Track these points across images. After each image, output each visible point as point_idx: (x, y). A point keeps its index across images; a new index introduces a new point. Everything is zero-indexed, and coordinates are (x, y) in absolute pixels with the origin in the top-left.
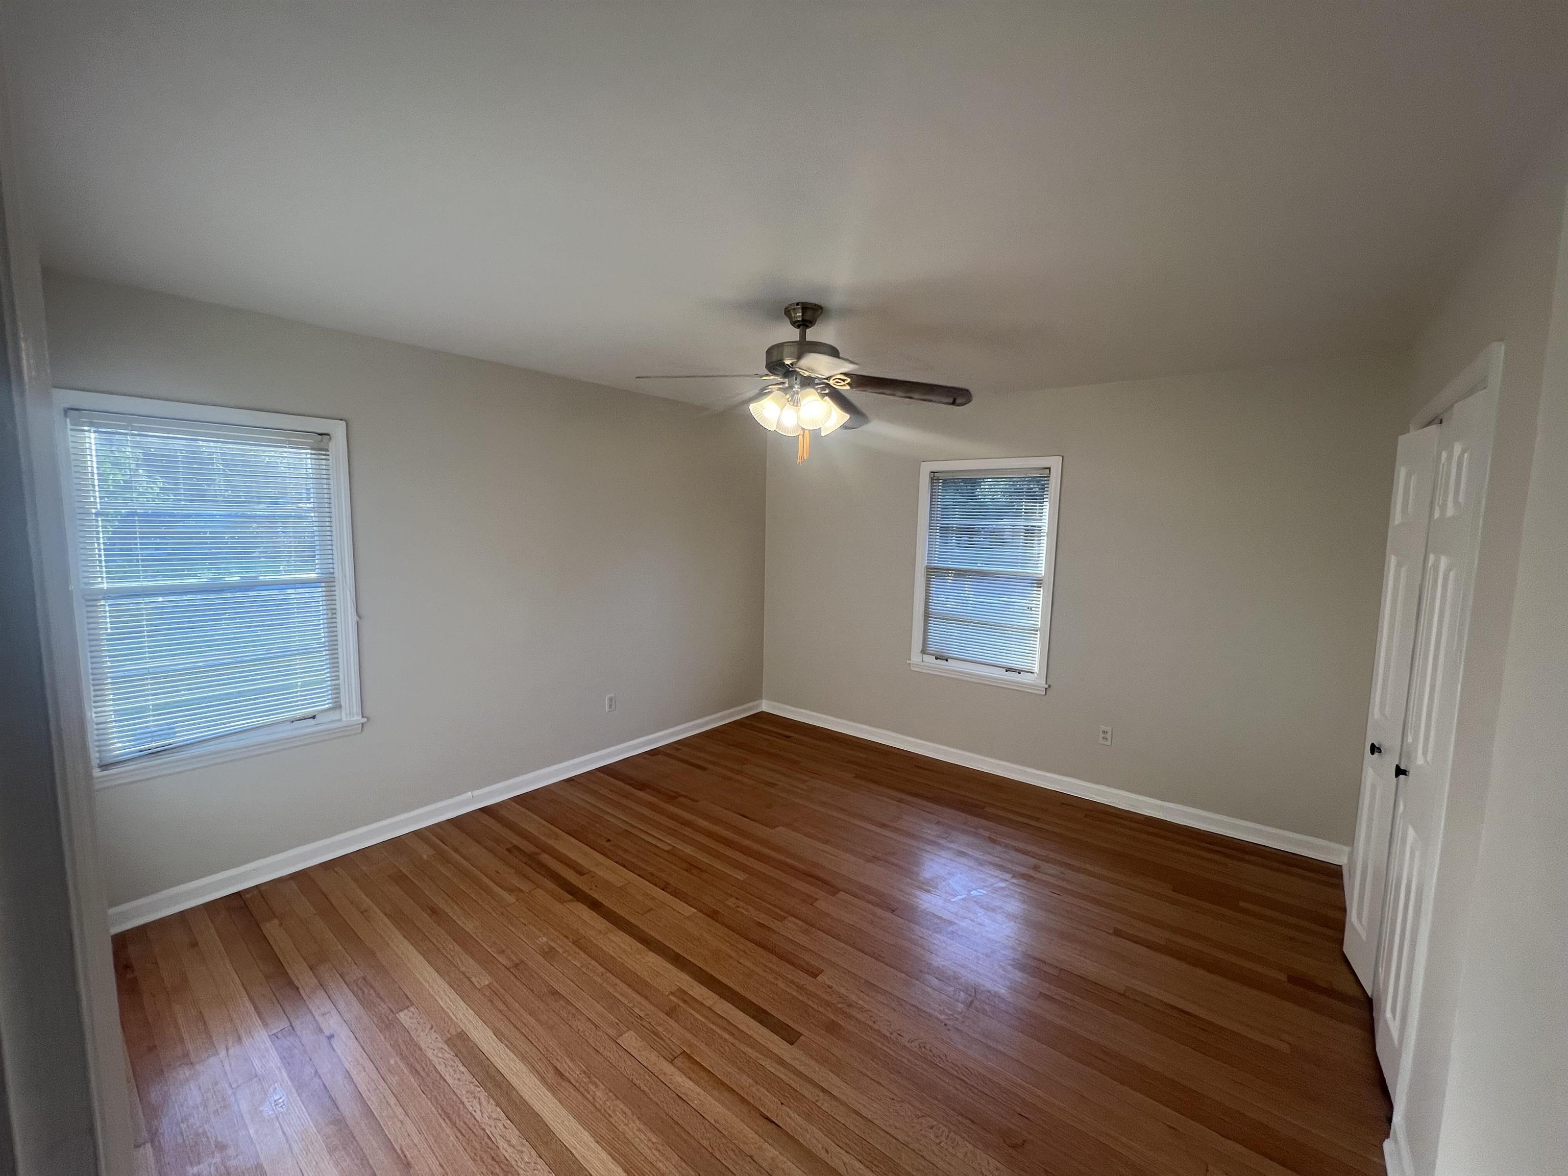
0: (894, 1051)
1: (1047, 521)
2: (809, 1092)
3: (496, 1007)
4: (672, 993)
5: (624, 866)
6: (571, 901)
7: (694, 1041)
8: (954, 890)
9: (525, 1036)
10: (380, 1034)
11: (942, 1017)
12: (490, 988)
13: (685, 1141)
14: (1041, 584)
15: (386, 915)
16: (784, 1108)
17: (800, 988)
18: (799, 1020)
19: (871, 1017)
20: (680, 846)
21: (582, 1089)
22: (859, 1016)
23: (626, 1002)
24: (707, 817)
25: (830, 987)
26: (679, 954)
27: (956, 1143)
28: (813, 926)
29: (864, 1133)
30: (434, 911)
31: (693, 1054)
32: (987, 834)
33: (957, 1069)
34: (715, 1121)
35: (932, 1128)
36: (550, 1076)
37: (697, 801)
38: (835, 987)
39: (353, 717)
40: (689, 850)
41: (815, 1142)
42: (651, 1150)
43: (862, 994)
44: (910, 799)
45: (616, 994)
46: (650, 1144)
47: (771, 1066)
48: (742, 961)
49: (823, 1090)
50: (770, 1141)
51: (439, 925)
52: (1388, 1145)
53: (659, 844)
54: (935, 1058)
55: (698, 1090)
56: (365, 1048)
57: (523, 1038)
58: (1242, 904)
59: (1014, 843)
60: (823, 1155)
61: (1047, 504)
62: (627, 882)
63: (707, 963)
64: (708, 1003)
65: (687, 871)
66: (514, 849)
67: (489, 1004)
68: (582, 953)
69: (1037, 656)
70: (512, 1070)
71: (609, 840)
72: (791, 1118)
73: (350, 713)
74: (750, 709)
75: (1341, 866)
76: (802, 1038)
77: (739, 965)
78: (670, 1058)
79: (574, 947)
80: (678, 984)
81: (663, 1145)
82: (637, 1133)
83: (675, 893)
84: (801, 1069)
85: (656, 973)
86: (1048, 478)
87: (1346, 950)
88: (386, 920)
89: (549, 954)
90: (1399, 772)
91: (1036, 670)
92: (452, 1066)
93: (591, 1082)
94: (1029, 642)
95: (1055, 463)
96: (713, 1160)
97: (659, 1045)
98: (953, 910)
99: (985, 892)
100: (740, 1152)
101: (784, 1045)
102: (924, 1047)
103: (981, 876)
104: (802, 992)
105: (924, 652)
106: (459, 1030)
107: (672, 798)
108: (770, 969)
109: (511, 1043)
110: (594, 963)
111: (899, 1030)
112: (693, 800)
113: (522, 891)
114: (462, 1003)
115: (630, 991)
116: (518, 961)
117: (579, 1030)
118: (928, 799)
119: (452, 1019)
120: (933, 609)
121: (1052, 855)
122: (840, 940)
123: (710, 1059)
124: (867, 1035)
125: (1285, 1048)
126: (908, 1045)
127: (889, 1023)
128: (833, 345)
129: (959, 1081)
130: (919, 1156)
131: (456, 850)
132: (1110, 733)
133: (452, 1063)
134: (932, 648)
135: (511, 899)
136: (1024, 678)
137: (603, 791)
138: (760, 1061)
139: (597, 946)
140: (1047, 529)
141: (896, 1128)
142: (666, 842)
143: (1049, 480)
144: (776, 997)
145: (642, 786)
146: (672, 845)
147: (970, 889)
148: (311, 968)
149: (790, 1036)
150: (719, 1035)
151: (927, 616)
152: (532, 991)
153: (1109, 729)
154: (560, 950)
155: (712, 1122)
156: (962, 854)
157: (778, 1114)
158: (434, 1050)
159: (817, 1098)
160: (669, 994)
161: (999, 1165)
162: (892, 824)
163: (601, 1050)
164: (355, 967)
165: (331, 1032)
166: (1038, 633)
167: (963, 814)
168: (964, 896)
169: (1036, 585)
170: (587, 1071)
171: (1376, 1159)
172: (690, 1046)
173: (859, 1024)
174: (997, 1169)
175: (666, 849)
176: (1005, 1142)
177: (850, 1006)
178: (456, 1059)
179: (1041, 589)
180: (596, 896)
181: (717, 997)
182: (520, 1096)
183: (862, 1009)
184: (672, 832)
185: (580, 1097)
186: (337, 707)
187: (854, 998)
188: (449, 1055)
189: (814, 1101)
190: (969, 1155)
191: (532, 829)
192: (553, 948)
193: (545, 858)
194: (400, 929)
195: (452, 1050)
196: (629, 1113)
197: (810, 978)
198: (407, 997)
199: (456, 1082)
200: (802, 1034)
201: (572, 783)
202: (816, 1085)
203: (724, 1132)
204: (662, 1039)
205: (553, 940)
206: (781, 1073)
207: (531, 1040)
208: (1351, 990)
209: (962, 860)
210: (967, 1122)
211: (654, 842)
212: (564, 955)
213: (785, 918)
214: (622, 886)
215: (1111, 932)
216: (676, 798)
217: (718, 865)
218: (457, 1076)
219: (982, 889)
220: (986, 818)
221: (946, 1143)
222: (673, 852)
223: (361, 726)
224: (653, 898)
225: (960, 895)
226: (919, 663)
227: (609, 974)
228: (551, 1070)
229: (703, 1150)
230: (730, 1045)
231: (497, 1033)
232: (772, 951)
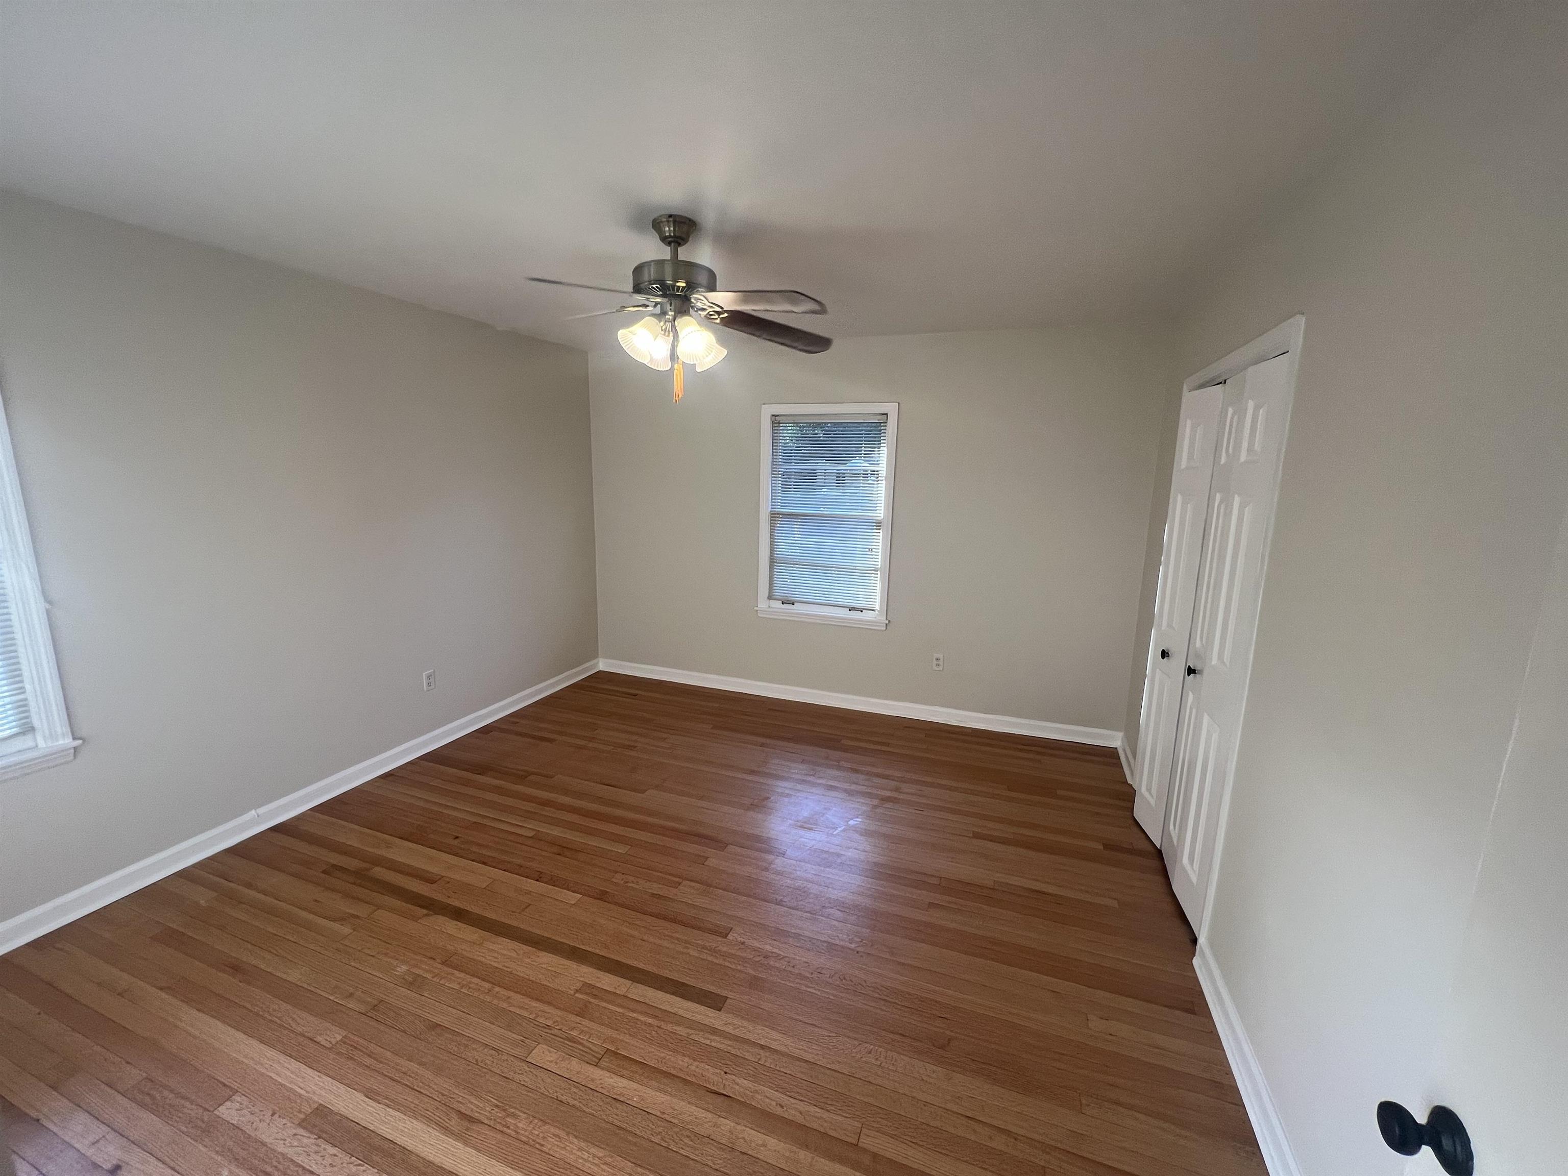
0: (819, 990)
1: (885, 466)
2: (749, 1054)
3: (360, 1064)
4: (577, 991)
5: (484, 863)
6: (426, 915)
7: (615, 1034)
8: (834, 824)
9: (410, 1087)
10: (196, 1144)
11: (853, 946)
12: (345, 1043)
13: (635, 1144)
14: (880, 526)
15: (161, 989)
16: (728, 1076)
17: (714, 951)
18: (721, 984)
19: (789, 962)
20: (545, 829)
21: (498, 1127)
22: (777, 965)
23: (526, 1014)
24: (566, 792)
25: (743, 943)
26: (575, 948)
27: (894, 1060)
28: (710, 886)
29: (811, 1077)
30: (236, 968)
31: (618, 1049)
32: (849, 765)
33: (878, 991)
34: (661, 1112)
35: (870, 1053)
36: (454, 1123)
37: (552, 777)
38: (748, 942)
39: (57, 741)
40: (556, 832)
41: (767, 1100)
42: (600, 1167)
43: (775, 942)
44: (768, 741)
45: (511, 1009)
46: (597, 1161)
47: (705, 1038)
48: (645, 938)
49: (762, 1047)
50: (723, 1114)
51: (249, 983)
52: (1196, 961)
53: (519, 831)
54: (856, 987)
55: (635, 1086)
56: (177, 1168)
57: (408, 1090)
58: (1058, 792)
59: (875, 770)
60: (779, 1111)
61: (885, 449)
62: (492, 880)
63: (609, 949)
64: (621, 991)
65: (559, 854)
66: (332, 870)
67: (350, 1063)
68: (456, 973)
69: (878, 595)
70: (402, 1131)
71: (457, 837)
72: (738, 1085)
73: (51, 735)
74: (585, 670)
75: (1116, 748)
76: (728, 1001)
77: (644, 943)
78: (595, 1062)
79: (446, 969)
80: (582, 979)
81: (612, 1157)
82: (579, 1153)
83: (554, 881)
84: (737, 1032)
85: (553, 974)
86: (885, 424)
87: (1137, 814)
88: (163, 995)
89: (414, 983)
90: (1191, 671)
91: (877, 607)
92: (316, 1152)
93: (508, 1115)
94: (869, 582)
95: (891, 408)
96: (670, 1154)
97: (578, 1051)
98: (837, 842)
99: (860, 820)
100: (695, 1136)
101: (711, 1012)
102: (845, 979)
103: (853, 806)
104: (717, 955)
105: (770, 597)
106: (316, 1106)
107: (522, 777)
108: (678, 939)
109: (392, 1101)
110: (475, 980)
111: (818, 968)
112: (546, 776)
113: (357, 917)
114: (310, 1071)
115: (527, 1000)
116: (376, 1002)
117: (477, 1061)
118: (788, 740)
119: (300, 1096)
120: (777, 554)
121: (908, 776)
122: (739, 893)
123: (637, 1049)
124: (790, 981)
125: (1115, 904)
126: (830, 980)
127: (807, 965)
128: (712, 268)
129: (883, 1002)
130: (866, 1083)
131: (249, 886)
132: (942, 660)
133: (317, 1148)
134: (778, 593)
135: (346, 930)
136: (867, 616)
137: (436, 783)
138: (692, 1037)
139: (474, 960)
140: (885, 473)
141: (839, 1062)
142: (526, 827)
143: (886, 426)
144: (691, 967)
145: (482, 769)
146: (536, 830)
147: (848, 820)
148: (54, 1088)
149: (715, 1002)
150: (642, 1022)
151: (772, 562)
152: (404, 1032)
153: (941, 656)
154: (429, 976)
155: (659, 1114)
156: (831, 788)
157: (724, 1085)
158: (285, 1140)
159: (759, 1057)
160: (575, 993)
161: (935, 1068)
162: (760, 769)
163: (511, 1075)
164: (129, 1067)
165: (114, 1162)
166: (879, 572)
167: (824, 750)
168: (843, 828)
169: (875, 527)
170: (498, 1104)
171: (1189, 974)
172: (613, 1041)
173: (779, 972)
174: (934, 1072)
175: (531, 836)
176: (934, 1045)
177: (766, 957)
178: (320, 1141)
179: (881, 531)
180: (457, 903)
181: (628, 983)
182: (422, 1158)
183: (778, 957)
184: (529, 815)
185: (499, 1136)
186: (28, 729)
187: (768, 948)
188: (308, 1140)
189: (757, 1060)
190: (908, 1067)
191: (353, 842)
192: (419, 975)
193: (379, 872)
194: (188, 1001)
195: (312, 1133)
196: (563, 1134)
197: (720, 939)
198: (225, 1085)
199: (329, 1169)
200: (727, 997)
201: (391, 778)
202: (754, 1044)
203: (673, 1120)
204: (581, 1044)
205: (416, 966)
206: (716, 1042)
207: (418, 1089)
208: (1144, 845)
209: (834, 794)
210: (897, 1037)
211: (513, 830)
212: (435, 979)
213: (680, 884)
214: (487, 886)
215: (971, 835)
216: (526, 777)
217: (594, 842)
218: (329, 1160)
219: (857, 817)
220: (846, 750)
221: (886, 1063)
222: (537, 838)
223: (72, 751)
224: (529, 893)
225: (840, 827)
226: (766, 610)
227: (497, 989)
228: (454, 1115)
229: (657, 1147)
230: (656, 1029)
231: (371, 1094)
232: (674, 921)
